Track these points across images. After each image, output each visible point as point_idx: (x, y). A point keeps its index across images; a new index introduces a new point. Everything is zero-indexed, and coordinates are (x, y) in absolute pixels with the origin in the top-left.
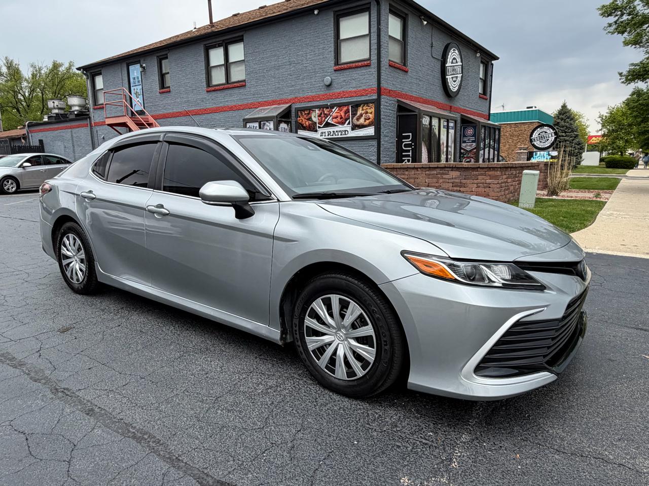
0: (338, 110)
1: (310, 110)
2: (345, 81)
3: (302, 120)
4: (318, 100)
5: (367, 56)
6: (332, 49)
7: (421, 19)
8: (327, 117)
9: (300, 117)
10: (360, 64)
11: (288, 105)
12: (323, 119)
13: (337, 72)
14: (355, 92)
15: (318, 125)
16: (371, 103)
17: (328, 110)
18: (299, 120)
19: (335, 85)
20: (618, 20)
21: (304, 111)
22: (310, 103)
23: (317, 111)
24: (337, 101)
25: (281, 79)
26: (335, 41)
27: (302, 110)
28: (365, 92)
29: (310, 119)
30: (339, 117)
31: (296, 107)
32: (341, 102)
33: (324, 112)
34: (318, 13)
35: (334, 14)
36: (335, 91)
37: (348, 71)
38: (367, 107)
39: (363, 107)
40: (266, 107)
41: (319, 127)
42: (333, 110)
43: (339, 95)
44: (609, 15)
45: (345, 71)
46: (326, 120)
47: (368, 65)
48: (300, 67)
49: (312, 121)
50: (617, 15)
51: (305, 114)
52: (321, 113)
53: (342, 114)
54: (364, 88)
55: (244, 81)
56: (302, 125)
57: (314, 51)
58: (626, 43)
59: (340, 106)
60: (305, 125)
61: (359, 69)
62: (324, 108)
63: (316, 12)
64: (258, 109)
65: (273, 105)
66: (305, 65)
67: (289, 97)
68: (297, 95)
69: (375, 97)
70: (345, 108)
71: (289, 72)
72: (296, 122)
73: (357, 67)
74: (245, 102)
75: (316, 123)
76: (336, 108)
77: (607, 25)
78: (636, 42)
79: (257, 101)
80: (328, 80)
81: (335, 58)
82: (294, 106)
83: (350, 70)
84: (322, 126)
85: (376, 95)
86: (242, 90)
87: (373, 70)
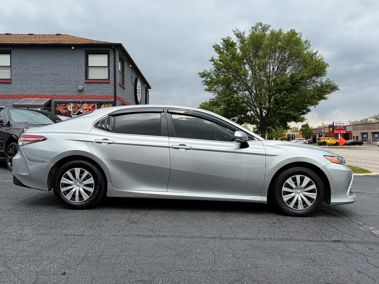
0: (87, 105)
1: (66, 104)
2: (92, 89)
3: (60, 109)
4: (73, 98)
5: (107, 77)
6: (84, 70)
7: (129, 63)
8: (79, 108)
9: (58, 107)
10: (103, 81)
11: (49, 99)
12: (77, 110)
13: (87, 84)
14: (99, 96)
15: (72, 113)
16: (110, 103)
17: (80, 105)
18: (58, 109)
19: (85, 90)
20: (206, 80)
21: (62, 104)
22: (66, 99)
23: (72, 105)
24: (87, 100)
25: (43, 82)
26: (85, 66)
27: (60, 103)
28: (107, 97)
29: (66, 109)
30: (88, 110)
31: (56, 101)
32: (90, 101)
33: (77, 105)
34: (74, 48)
35: (85, 51)
36: (86, 94)
37: (94, 84)
38: (107, 105)
39: (105, 105)
40: (30, 99)
41: (73, 114)
42: (84, 105)
43: (88, 97)
44: (203, 77)
45: (92, 84)
46: (79, 110)
47: (108, 83)
48: (60, 77)
49: (68, 110)
50: (205, 78)
51: (62, 106)
52: (75, 106)
53: (90, 108)
54: (105, 94)
55: (10, 80)
56: (60, 112)
57: (71, 70)
58: (206, 90)
59: (89, 103)
60: (62, 112)
61: (102, 84)
62: (77, 103)
63: (73, 48)
64: (23, 99)
65: (36, 98)
66: (63, 77)
67: (50, 94)
68: (56, 94)
69: (113, 100)
70: (92, 105)
71: (50, 79)
72: (55, 110)
73: (101, 83)
74: (10, 94)
75: (71, 112)
76: (85, 104)
77: (202, 81)
78: (209, 90)
79: (22, 94)
80: (81, 87)
81: (85, 76)
82: (53, 101)
83: (96, 84)
84: (75, 114)
85: (114, 99)
86: (7, 85)
87: (111, 86)
